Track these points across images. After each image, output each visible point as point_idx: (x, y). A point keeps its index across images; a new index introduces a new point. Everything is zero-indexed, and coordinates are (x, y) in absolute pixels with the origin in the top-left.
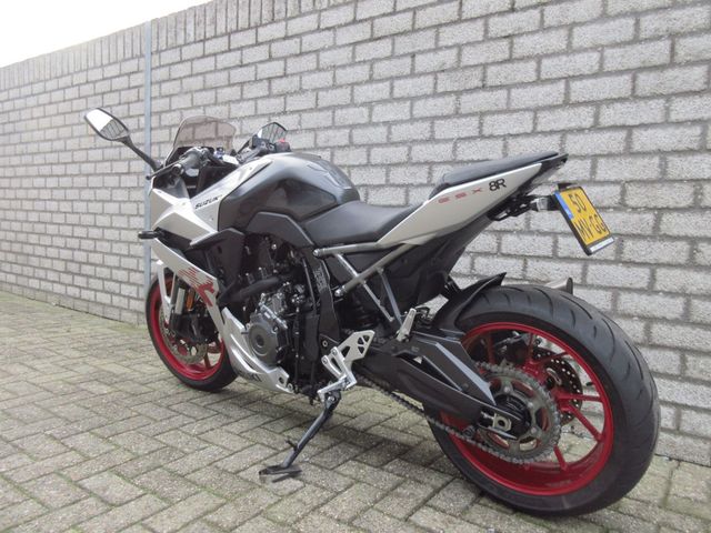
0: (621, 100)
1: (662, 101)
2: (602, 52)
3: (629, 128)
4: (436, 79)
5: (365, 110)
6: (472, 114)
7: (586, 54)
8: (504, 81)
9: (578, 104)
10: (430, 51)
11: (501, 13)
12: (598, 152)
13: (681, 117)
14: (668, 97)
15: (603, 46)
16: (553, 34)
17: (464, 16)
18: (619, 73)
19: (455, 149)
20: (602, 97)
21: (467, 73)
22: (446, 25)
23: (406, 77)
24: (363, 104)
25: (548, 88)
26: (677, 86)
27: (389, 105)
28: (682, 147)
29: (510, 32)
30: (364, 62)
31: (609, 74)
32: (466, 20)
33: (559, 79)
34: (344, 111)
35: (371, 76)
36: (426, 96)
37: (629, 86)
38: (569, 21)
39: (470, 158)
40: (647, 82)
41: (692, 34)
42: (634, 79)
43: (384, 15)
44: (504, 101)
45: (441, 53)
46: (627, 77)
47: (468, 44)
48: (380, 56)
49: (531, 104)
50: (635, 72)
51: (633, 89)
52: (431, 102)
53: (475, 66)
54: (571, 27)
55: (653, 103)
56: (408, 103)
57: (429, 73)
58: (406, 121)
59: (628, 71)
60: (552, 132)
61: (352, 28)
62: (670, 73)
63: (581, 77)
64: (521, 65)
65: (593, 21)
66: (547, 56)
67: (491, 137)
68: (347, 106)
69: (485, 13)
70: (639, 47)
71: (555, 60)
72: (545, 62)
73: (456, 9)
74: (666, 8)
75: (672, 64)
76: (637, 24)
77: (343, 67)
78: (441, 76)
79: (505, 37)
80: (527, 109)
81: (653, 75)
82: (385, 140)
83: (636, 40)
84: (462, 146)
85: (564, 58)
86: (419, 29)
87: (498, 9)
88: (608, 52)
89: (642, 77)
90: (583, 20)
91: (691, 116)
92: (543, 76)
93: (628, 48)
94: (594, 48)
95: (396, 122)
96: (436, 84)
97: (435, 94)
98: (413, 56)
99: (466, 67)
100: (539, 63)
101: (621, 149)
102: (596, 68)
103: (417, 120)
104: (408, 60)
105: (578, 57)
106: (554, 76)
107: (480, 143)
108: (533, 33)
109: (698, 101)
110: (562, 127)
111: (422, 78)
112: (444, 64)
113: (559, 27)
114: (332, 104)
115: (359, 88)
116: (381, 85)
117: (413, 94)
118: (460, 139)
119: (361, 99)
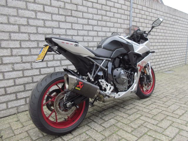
0: (96, 26)
3: (97, 31)
4: (59, 9)
6: (70, 23)
8: (76, 16)
9: (90, 25)
12: (93, 35)
13: (104, 30)
19: (66, 31)
20: (94, 24)
21: (67, 10)
23: (49, 6)
24: (32, 11)
25: (85, 20)
26: (103, 25)
27: (43, 13)
28: (104, 36)
29: (76, 3)
31: (94, 20)
33: (87, 18)
35: (35, 1)
36: (56, 14)
37: (97, 23)
39: (70, 34)
40: (99, 23)
41: (104, 16)
44: (76, 21)
45: (59, 2)
47: (67, 2)
49: (82, 23)
52: (58, 16)
53: (69, 9)
55: (100, 27)
56: (50, 15)
57: (56, 7)
58: (50, 21)
59: (97, 20)
60: (86, 30)
62: (102, 22)
64: (79, 13)
66: (84, 12)
67: (74, 29)
68: (25, 9)
70: (98, 16)
72: (84, 14)
74: (101, 9)
75: (102, 20)
76: (97, 11)
79: (75, 4)
80: (81, 24)
82: (43, 25)
83: (97, 14)
84: (68, 31)
85: (87, 14)
88: (94, 15)
90: (90, 7)
92: (84, 17)
94: (92, 14)
95: (47, 20)
96: (59, 11)
97: (59, 14)
101: (97, 35)
102: (92, 18)
103: (54, 21)
105: (89, 15)
107: (72, 31)
108: (81, 6)
109: (105, 28)
110: (88, 29)
111: (54, 8)
112: (61, 6)
113: (86, 6)
114: (16, 6)
115: (30, 4)
116: (39, 6)
117: (52, 12)
118: (67, 29)
119: (31, 8)
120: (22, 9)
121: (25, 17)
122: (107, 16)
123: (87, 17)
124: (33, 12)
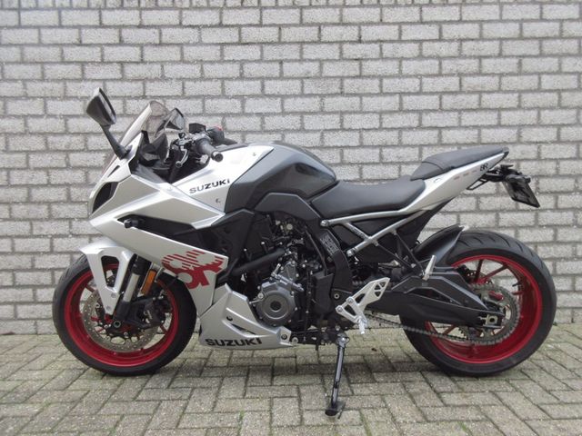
0: (434, 111)
1: (456, 113)
2: (421, 79)
3: (440, 129)
4: (302, 83)
5: (238, 102)
6: (335, 113)
7: (411, 80)
8: (357, 91)
9: (408, 111)
10: (296, 61)
11: (352, 42)
12: (422, 143)
13: (468, 124)
14: (460, 111)
15: (421, 75)
16: (389, 62)
17: (323, 39)
18: (432, 93)
19: (322, 137)
20: (423, 108)
21: (329, 81)
22: (308, 43)
23: (276, 78)
24: (235, 97)
25: (388, 99)
26: (464, 105)
27: (261, 100)
28: (468, 141)
29: (359, 56)
30: (234, 61)
31: (426, 93)
32: (325, 42)
33: (395, 93)
34: (215, 101)
35: (241, 74)
36: (295, 96)
37: (438, 102)
38: (399, 55)
39: (335, 144)
40: (448, 101)
41: (470, 75)
42: (441, 99)
43: (250, 25)
44: (358, 105)
45: (306, 64)
46: (436, 97)
47: (328, 60)
48: (249, 58)
49: (378, 109)
50: (441, 94)
51: (441, 105)
52: (299, 100)
53: (335, 77)
54: (401, 59)
55: (452, 114)
56: (279, 99)
57: (296, 78)
58: (279, 114)
59: (437, 93)
60: (393, 129)
61: (218, 30)
62: (460, 97)
63: (409, 94)
64: (369, 81)
65: (414, 58)
66: (386, 77)
67: (350, 130)
68: (218, 97)
69: (339, 39)
70: (442, 79)
71: (392, 81)
72: (385, 81)
73: (316, 32)
74: (454, 57)
75: (460, 92)
76: (440, 64)
77: (212, 62)
78: (307, 82)
79: (356, 60)
80: (374, 112)
81: (451, 97)
82: (258, 128)
83: (440, 75)
84: (327, 135)
85: (398, 80)
86: (285, 43)
87: (349, 39)
88: (424, 80)
89: (445, 98)
90: (408, 56)
91: (472, 124)
92: (385, 91)
93: (436, 78)
94: (416, 76)
95: (268, 114)
96: (302, 87)
97: (302, 95)
98: (281, 63)
99: (327, 77)
100: (381, 81)
101: (436, 141)
102: (418, 89)
103: (288, 114)
104: (277, 66)
105: (406, 80)
106: (392, 91)
107: (342, 134)
108: (375, 60)
109: (475, 115)
110: (399, 126)
111: (290, 81)
112: (309, 72)
113: (393, 59)
114: (201, 93)
115: (230, 83)
116: (252, 83)
117: (283, 93)
118: (326, 130)
119: (233, 92)
120: (212, 97)
121: (217, 115)
122: (486, 74)
123: (396, 90)
124: (236, 101)
